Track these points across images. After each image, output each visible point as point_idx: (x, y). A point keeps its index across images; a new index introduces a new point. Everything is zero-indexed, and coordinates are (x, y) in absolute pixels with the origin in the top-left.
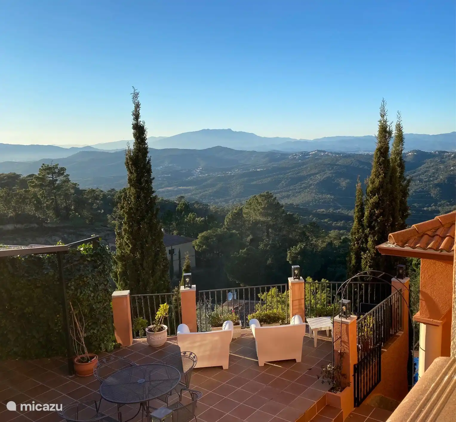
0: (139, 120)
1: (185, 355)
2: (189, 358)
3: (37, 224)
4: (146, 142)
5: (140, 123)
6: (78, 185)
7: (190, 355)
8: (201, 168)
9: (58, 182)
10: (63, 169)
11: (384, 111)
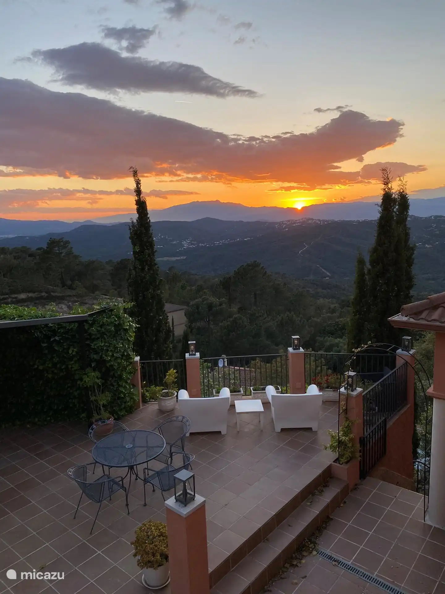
0: (141, 196)
1: (178, 419)
2: (182, 422)
3: (46, 293)
4: (148, 216)
5: (142, 199)
6: (81, 256)
7: (183, 419)
8: (191, 239)
9: (63, 254)
10: (67, 242)
11: (388, 179)
